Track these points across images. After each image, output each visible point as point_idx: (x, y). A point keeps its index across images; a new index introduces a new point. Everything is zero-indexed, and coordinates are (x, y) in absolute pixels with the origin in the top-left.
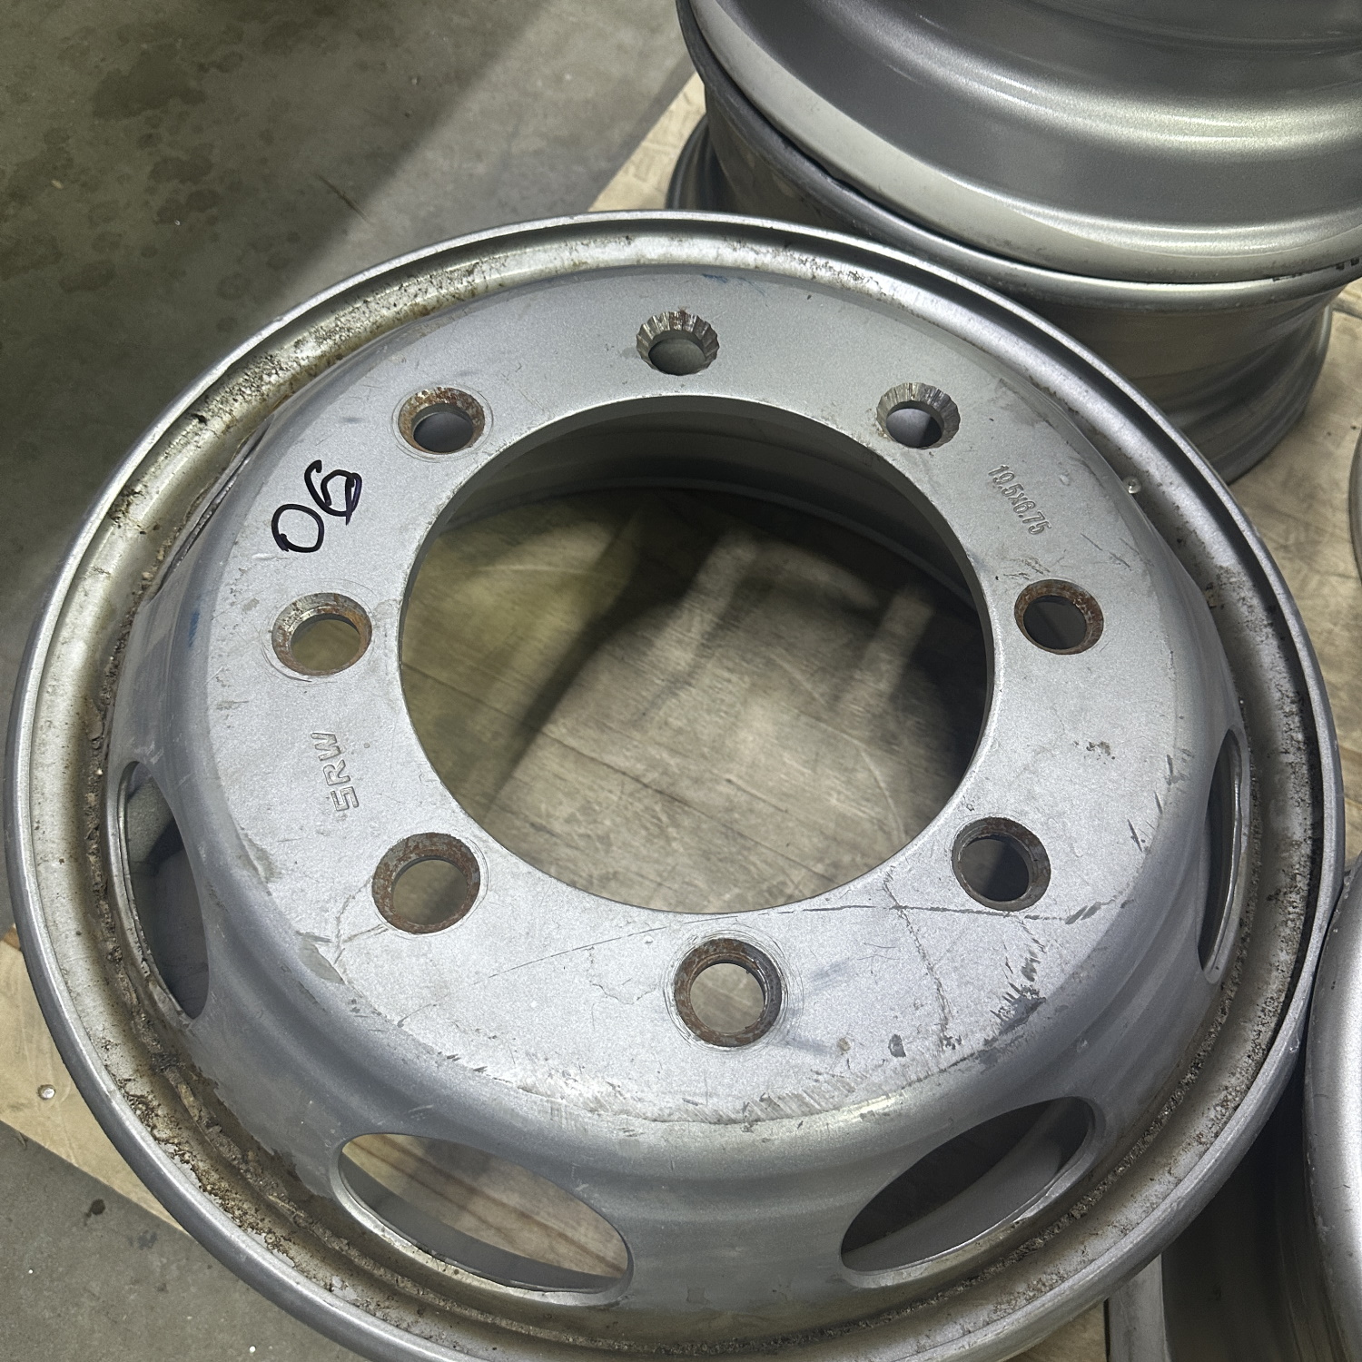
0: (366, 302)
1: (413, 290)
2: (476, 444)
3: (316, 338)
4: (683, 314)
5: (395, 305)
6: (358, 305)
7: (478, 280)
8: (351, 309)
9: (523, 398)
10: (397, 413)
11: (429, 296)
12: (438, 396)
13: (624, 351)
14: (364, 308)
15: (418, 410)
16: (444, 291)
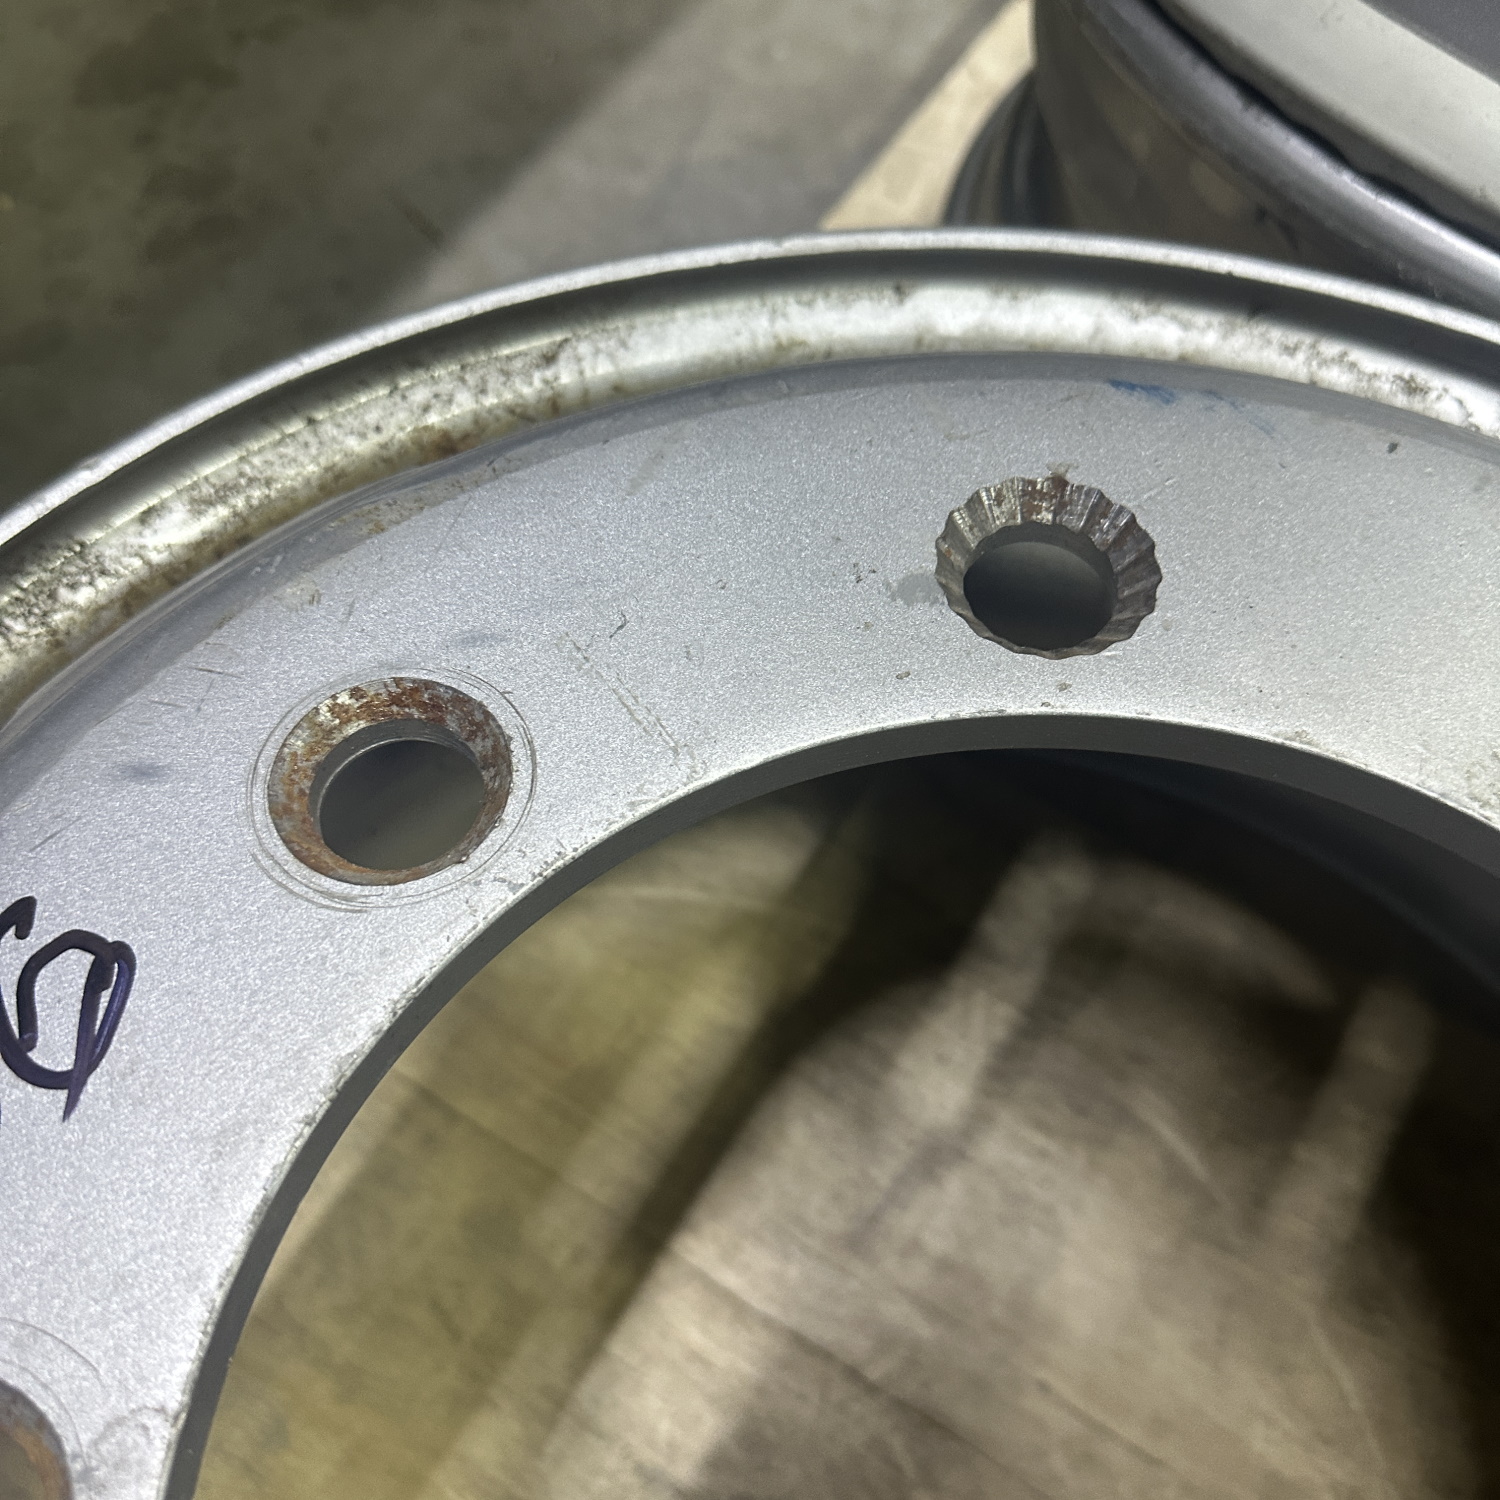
0: (311, 422)
1: (420, 395)
2: (479, 855)
3: (193, 501)
4: (1059, 482)
5: (378, 429)
6: (290, 429)
7: (565, 376)
8: (277, 436)
9: (626, 718)
10: (271, 752)
11: (456, 410)
12: (395, 700)
13: (901, 585)
14: (307, 436)
15: (337, 738)
16: (490, 401)
